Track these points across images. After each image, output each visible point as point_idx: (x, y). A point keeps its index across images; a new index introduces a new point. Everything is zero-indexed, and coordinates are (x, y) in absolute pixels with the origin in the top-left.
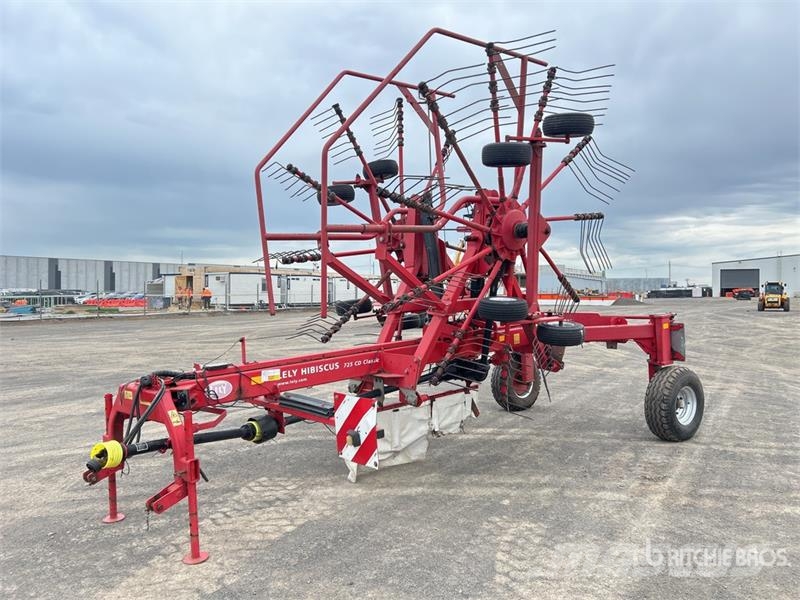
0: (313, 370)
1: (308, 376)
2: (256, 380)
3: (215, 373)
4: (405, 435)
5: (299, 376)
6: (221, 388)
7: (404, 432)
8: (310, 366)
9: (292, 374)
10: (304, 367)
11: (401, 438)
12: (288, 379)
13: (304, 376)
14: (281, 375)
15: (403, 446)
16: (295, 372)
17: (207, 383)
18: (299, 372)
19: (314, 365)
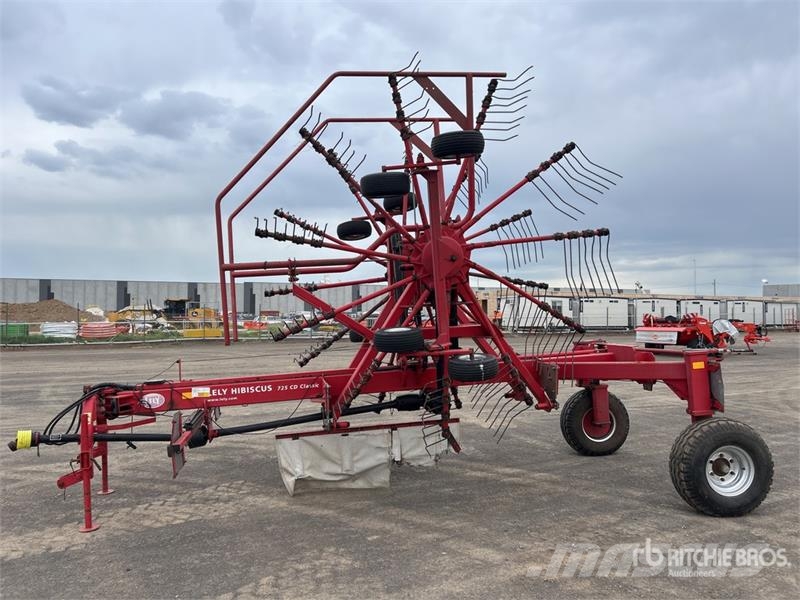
0: (243, 390)
1: (239, 396)
2: (186, 395)
3: (151, 387)
4: (357, 461)
5: (229, 394)
6: (154, 399)
7: (356, 458)
8: (240, 386)
9: (221, 392)
10: (234, 387)
11: (353, 462)
12: (218, 397)
13: (234, 395)
14: (211, 393)
15: (356, 470)
16: (225, 392)
17: (142, 395)
18: (229, 392)
19: (245, 386)
